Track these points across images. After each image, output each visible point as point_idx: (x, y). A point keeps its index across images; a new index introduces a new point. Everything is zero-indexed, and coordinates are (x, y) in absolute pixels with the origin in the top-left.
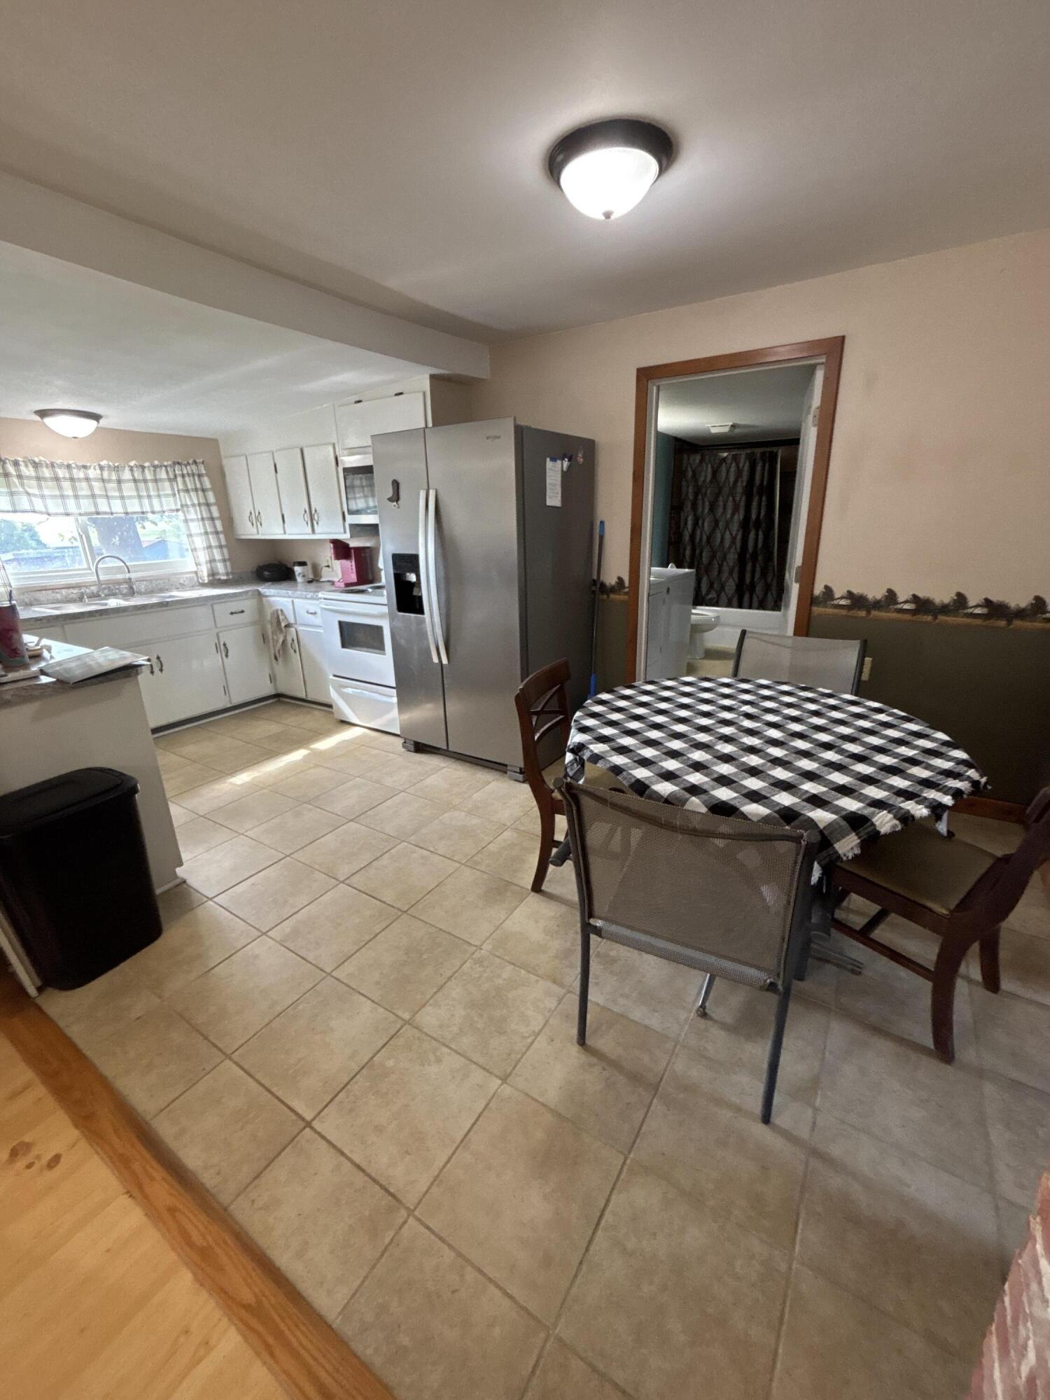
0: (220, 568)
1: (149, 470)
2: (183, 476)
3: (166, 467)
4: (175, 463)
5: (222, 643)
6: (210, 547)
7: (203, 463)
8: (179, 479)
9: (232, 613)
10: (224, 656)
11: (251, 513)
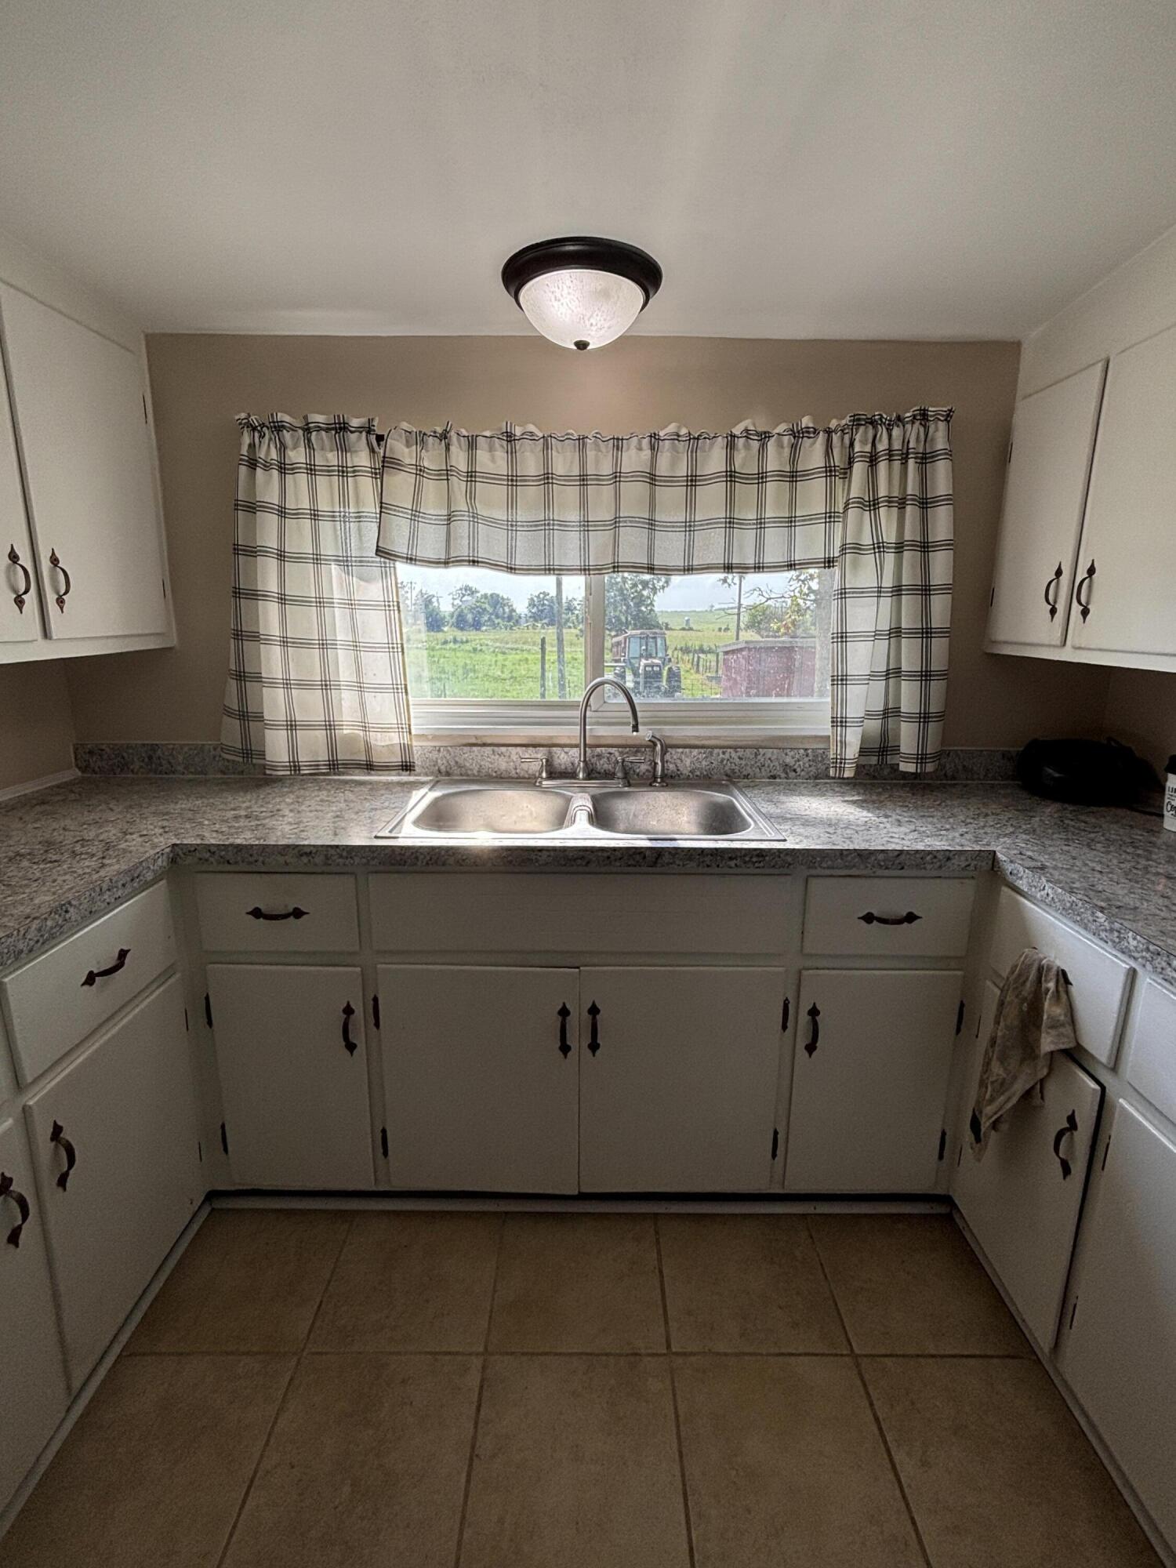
0: (907, 737)
1: (780, 446)
2: (873, 460)
3: (829, 432)
4: (857, 421)
5: (805, 1007)
6: (893, 673)
7: (948, 417)
8: (859, 469)
9: (869, 918)
10: (801, 1043)
11: (1059, 573)
